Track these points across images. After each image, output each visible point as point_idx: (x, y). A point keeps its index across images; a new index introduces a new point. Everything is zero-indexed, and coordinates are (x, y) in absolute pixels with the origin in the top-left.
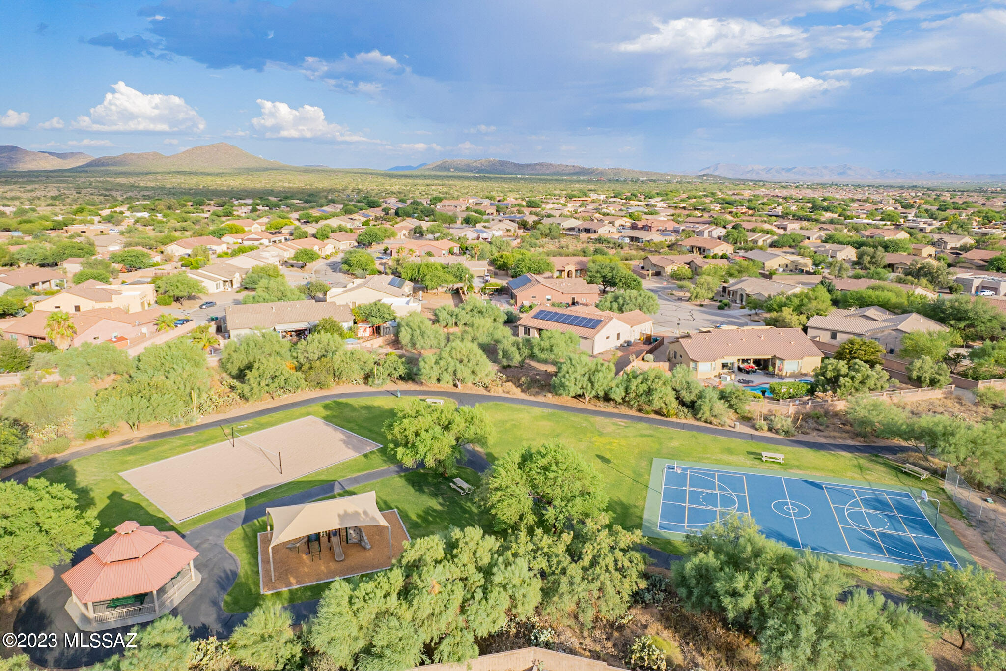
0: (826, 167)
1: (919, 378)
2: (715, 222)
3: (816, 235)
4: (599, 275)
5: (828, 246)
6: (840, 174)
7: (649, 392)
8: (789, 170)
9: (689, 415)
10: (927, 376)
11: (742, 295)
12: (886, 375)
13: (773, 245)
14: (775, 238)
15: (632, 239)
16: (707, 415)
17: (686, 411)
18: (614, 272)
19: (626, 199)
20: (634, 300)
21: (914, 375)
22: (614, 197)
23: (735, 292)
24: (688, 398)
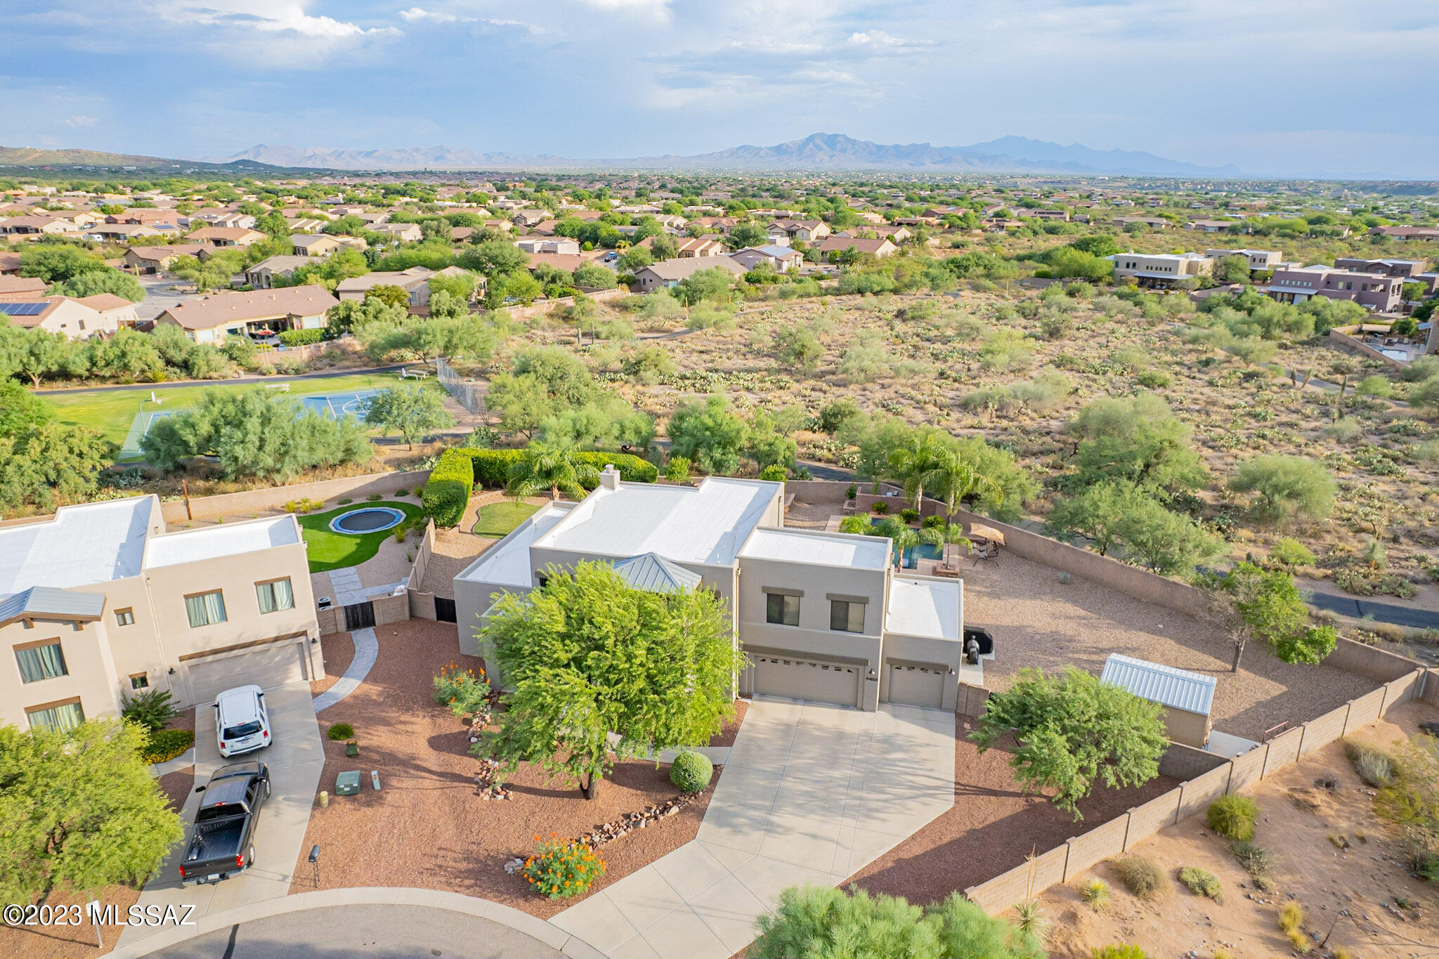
0: (417, 150)
1: (438, 311)
2: (245, 210)
3: (380, 217)
4: (43, 268)
5: (390, 226)
6: (436, 159)
7: (124, 354)
8: (368, 154)
9: (183, 375)
10: (445, 308)
11: (267, 277)
12: (405, 313)
13: (323, 231)
14: (326, 223)
15: (106, 235)
16: (204, 369)
17: (178, 371)
18: (69, 262)
19: (96, 191)
20: (100, 284)
21: (434, 309)
22: (74, 190)
23: (259, 274)
24: (178, 357)
